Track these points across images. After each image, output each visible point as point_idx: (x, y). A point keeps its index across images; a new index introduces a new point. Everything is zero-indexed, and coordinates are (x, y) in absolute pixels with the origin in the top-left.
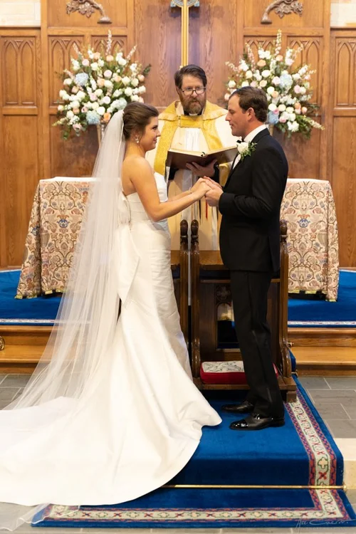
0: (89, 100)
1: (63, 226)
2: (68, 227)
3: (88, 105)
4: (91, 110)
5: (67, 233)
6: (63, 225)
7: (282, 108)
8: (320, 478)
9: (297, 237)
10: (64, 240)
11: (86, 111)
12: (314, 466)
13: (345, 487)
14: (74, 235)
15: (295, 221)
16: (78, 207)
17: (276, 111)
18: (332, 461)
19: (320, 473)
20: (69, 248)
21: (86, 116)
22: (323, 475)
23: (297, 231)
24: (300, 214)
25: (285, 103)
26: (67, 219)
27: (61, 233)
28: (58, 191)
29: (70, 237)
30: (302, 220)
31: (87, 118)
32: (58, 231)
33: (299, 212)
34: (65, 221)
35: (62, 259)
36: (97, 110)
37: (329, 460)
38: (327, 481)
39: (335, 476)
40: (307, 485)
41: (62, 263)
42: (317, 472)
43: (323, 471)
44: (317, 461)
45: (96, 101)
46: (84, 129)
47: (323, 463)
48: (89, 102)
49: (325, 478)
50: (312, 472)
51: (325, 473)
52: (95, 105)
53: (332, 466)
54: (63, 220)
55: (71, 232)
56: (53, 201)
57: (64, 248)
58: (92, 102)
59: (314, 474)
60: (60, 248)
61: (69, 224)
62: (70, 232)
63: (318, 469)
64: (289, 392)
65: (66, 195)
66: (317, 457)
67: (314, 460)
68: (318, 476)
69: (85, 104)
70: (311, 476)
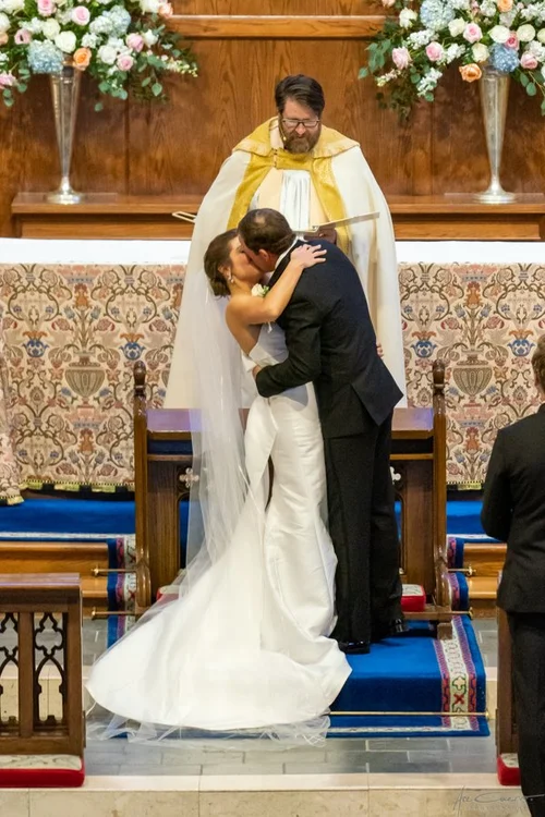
0: (37, 14)
1: (35, 354)
2: (45, 357)
3: (35, 25)
4: (39, 37)
5: (43, 368)
6: (35, 351)
7: (526, 32)
8: (456, 702)
9: (509, 375)
10: (36, 382)
11: (27, 40)
12: (448, 686)
13: (487, 714)
14: (56, 371)
15: (505, 342)
16: (64, 316)
17: (511, 41)
18: (471, 681)
19: (455, 695)
20: (46, 399)
21: (26, 53)
22: (459, 699)
23: (508, 363)
24: (515, 329)
25: (533, 22)
26: (43, 339)
27: (30, 367)
28: (25, 284)
29: (49, 376)
30: (517, 342)
31: (29, 58)
32: (23, 364)
33: (511, 325)
34: (39, 343)
35: (32, 420)
36: (57, 39)
37: (467, 679)
38: (465, 707)
39: (474, 700)
40: (439, 711)
41: (32, 428)
42: (452, 694)
43: (459, 694)
44: (451, 680)
45: (53, 16)
46: (22, 89)
47: (459, 682)
48: (35, 20)
49: (463, 703)
50: (445, 695)
51: (463, 696)
52: (50, 28)
53: (471, 686)
54: (35, 340)
55: (51, 366)
56: (14, 303)
57: (37, 399)
58: (43, 19)
59: (448, 697)
60: (28, 398)
61: (47, 351)
62: (48, 365)
63: (453, 691)
64: (441, 624)
65: (41, 292)
66: (452, 676)
67: (447, 680)
68: (453, 699)
69: (24, 24)
70: (444, 700)
